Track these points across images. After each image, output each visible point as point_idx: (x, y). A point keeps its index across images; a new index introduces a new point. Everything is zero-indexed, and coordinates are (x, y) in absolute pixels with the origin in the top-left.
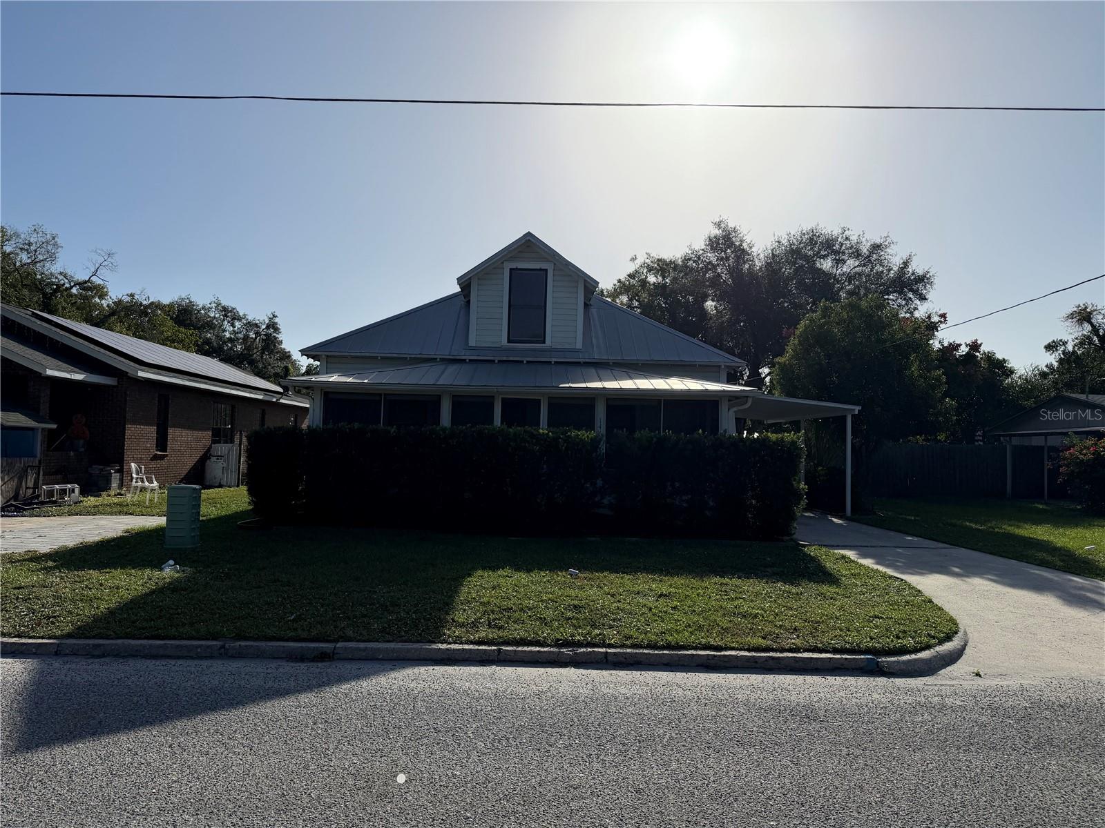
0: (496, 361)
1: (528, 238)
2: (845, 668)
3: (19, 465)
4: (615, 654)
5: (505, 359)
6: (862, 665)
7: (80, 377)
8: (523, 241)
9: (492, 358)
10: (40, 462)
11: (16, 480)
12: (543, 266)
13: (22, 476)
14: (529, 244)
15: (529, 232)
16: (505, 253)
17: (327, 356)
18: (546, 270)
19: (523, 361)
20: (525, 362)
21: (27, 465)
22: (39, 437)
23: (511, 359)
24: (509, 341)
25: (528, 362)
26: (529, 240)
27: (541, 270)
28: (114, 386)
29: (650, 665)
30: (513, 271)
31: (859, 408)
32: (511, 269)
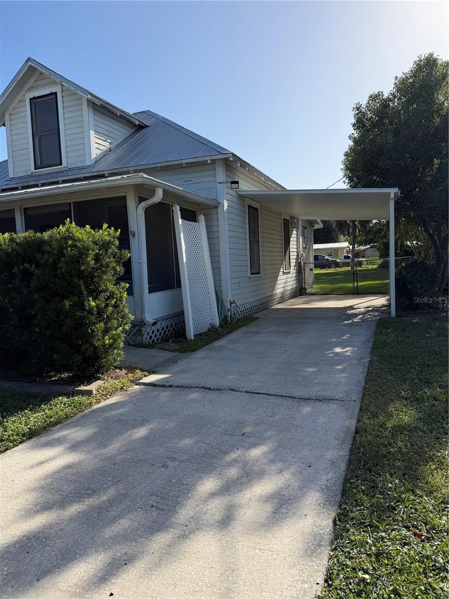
0: (20, 188)
1: (30, 63)
8: (27, 68)
9: (15, 185)
12: (54, 90)
14: (32, 70)
15: (28, 58)
16: (15, 83)
18: (55, 93)
20: (40, 185)
24: (35, 169)
26: (31, 66)
27: (50, 94)
30: (32, 101)
31: (396, 190)
32: (31, 99)
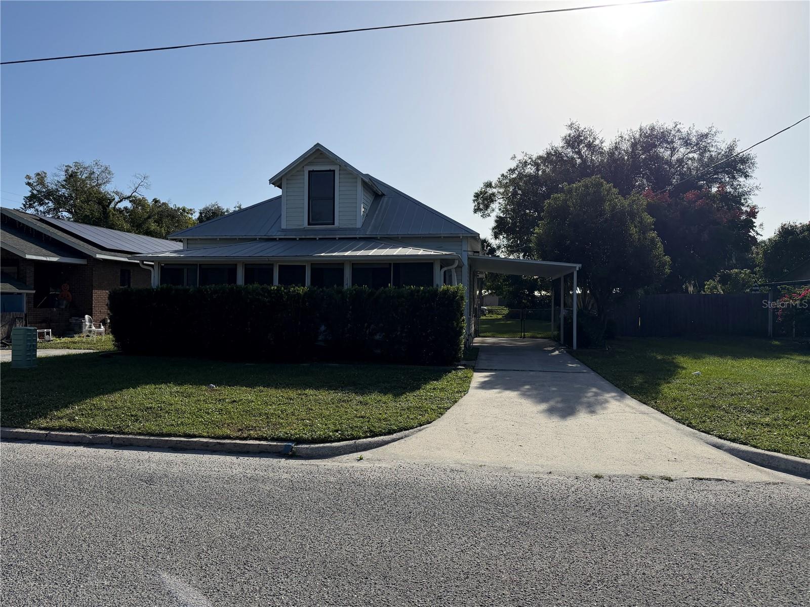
0: (298, 239)
1: (318, 148)
2: (268, 452)
3: (9, 316)
4: (118, 438)
5: (303, 237)
6: (280, 450)
7: (55, 259)
8: (314, 150)
9: (294, 237)
10: (26, 315)
11: (7, 326)
12: (332, 168)
13: (12, 323)
14: (318, 153)
15: (318, 144)
16: (302, 160)
17: (188, 239)
18: (334, 171)
19: (316, 239)
20: (317, 239)
21: (15, 317)
22: (25, 299)
23: (308, 237)
24: (309, 224)
25: (320, 239)
26: (318, 149)
27: (330, 171)
28: (85, 265)
29: (138, 446)
30: (311, 173)
32: (309, 171)
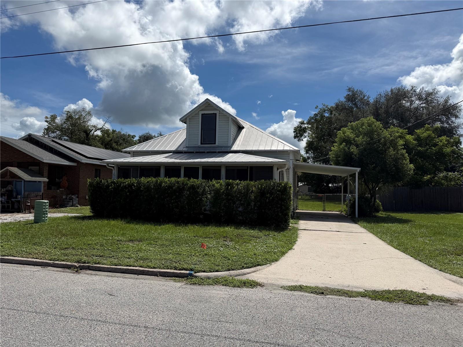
2: (179, 277)
4: (92, 266)
5: (198, 151)
6: (186, 276)
9: (193, 151)
10: (43, 193)
15: (207, 99)
16: (198, 108)
17: (133, 152)
18: (216, 114)
20: (206, 152)
22: (43, 185)
23: (201, 151)
24: (201, 144)
26: (207, 102)
27: (214, 114)
30: (203, 115)
31: (360, 169)
32: (202, 114)
